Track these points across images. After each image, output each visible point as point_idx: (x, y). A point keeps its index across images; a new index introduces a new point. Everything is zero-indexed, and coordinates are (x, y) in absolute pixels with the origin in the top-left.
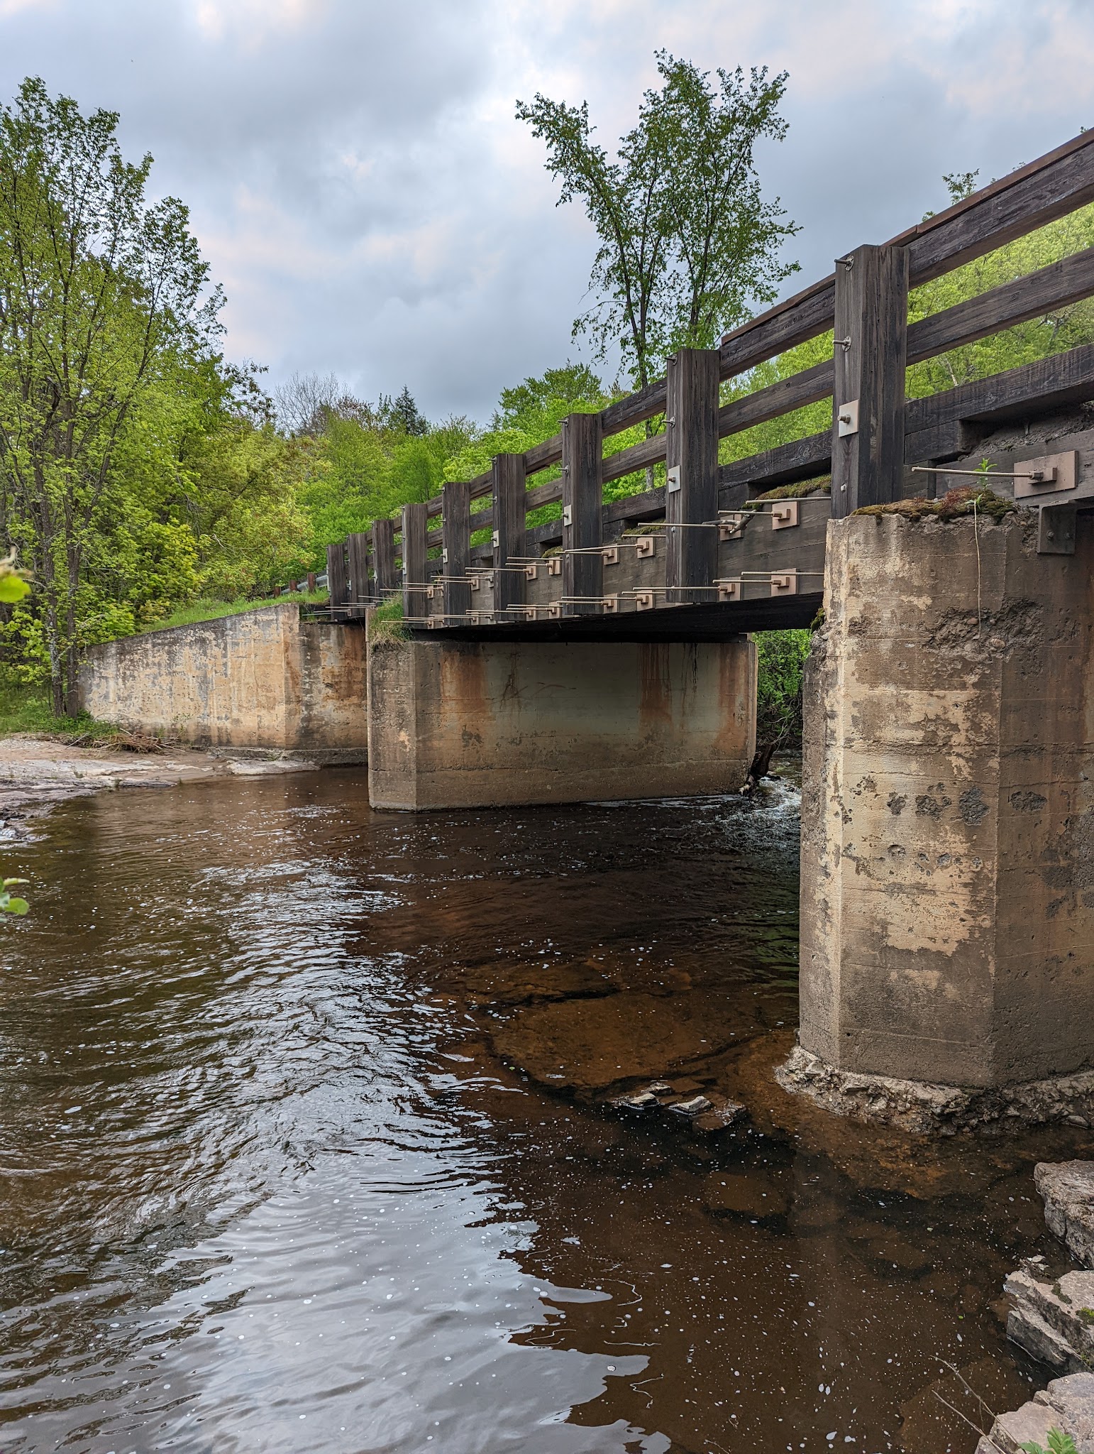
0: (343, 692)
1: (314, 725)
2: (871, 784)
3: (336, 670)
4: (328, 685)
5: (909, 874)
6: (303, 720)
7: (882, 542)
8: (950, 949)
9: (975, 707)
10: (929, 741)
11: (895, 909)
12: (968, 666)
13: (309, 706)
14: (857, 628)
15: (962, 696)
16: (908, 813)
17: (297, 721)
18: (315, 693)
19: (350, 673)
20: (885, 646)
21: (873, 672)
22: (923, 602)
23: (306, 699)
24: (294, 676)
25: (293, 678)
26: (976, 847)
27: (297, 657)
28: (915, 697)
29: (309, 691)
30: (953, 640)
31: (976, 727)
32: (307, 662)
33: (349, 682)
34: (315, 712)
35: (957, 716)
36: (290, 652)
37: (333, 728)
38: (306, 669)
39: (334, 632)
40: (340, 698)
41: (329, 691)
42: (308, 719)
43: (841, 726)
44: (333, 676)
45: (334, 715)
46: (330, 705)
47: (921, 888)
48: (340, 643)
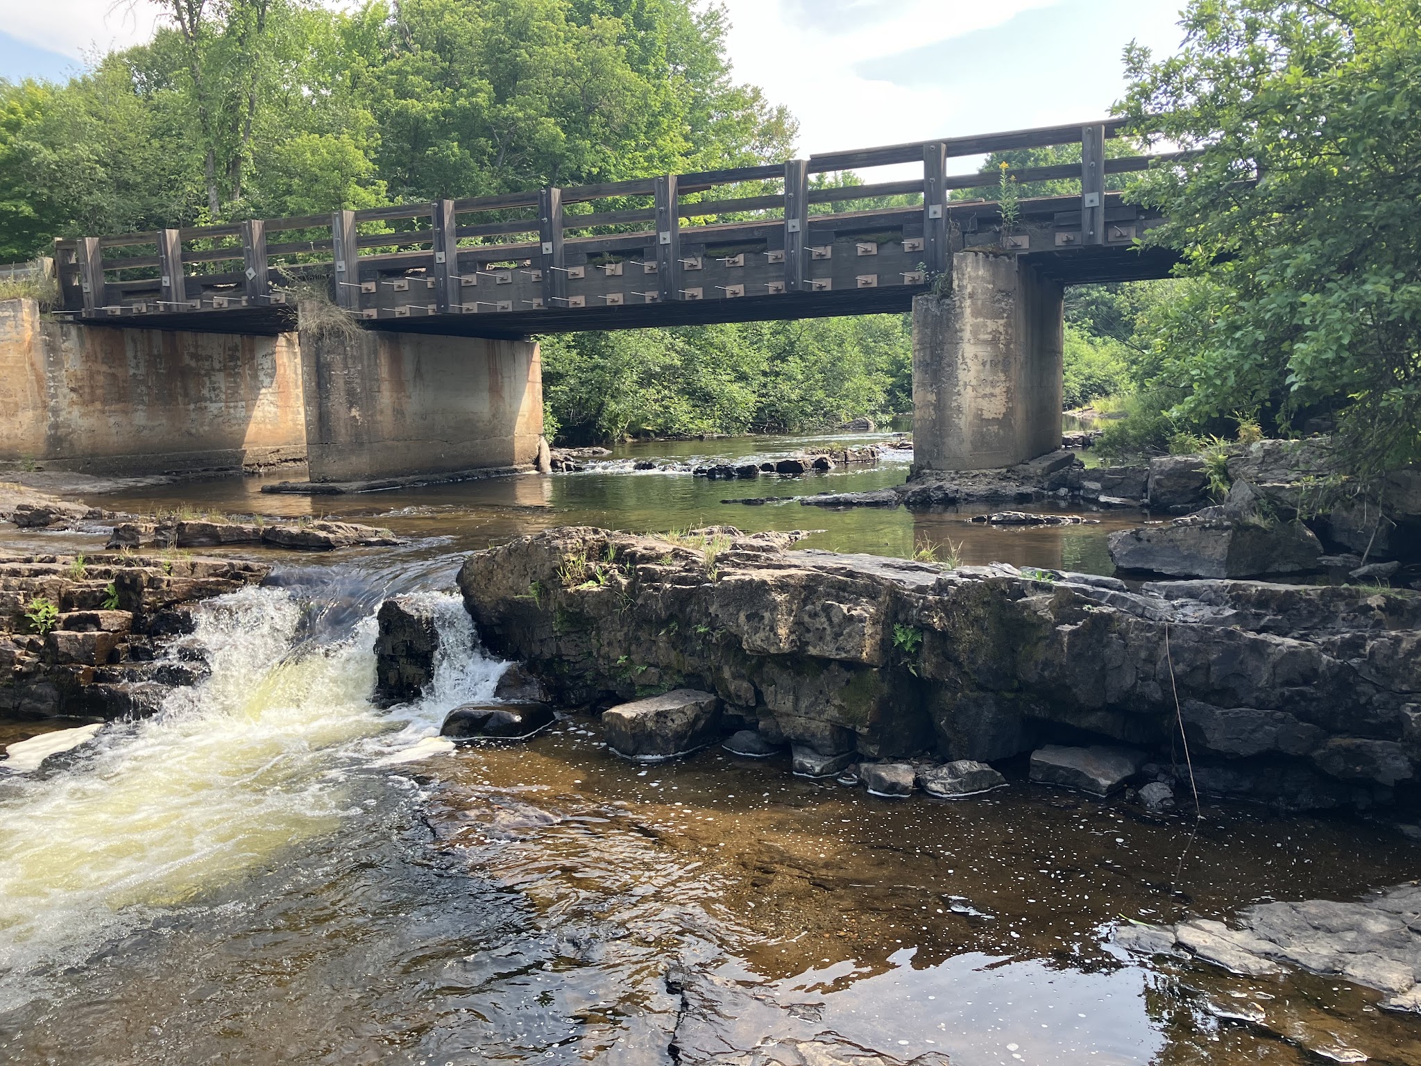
0: (87, 397)
1: (61, 432)
2: (976, 356)
3: (79, 373)
4: (73, 390)
5: (988, 390)
6: (51, 427)
7: (977, 262)
8: (1001, 417)
9: (1007, 325)
10: (993, 339)
11: (984, 404)
12: (1004, 311)
13: (55, 412)
14: (971, 296)
15: (1002, 322)
16: (988, 366)
17: (45, 429)
18: (61, 398)
19: (91, 377)
20: (980, 302)
21: (976, 314)
22: (990, 286)
23: (52, 403)
24: (39, 380)
25: (38, 382)
26: (1008, 378)
27: (39, 357)
28: (989, 322)
29: (54, 396)
30: (999, 301)
31: (1007, 333)
32: (51, 364)
33: (92, 387)
34: (61, 419)
35: (1001, 329)
36: (33, 353)
37: (79, 437)
38: (51, 372)
39: (74, 332)
40: (85, 404)
41: (74, 396)
42: (55, 426)
43: (967, 334)
44: (77, 379)
45: (80, 422)
46: (76, 411)
47: (992, 395)
48: (82, 344)
